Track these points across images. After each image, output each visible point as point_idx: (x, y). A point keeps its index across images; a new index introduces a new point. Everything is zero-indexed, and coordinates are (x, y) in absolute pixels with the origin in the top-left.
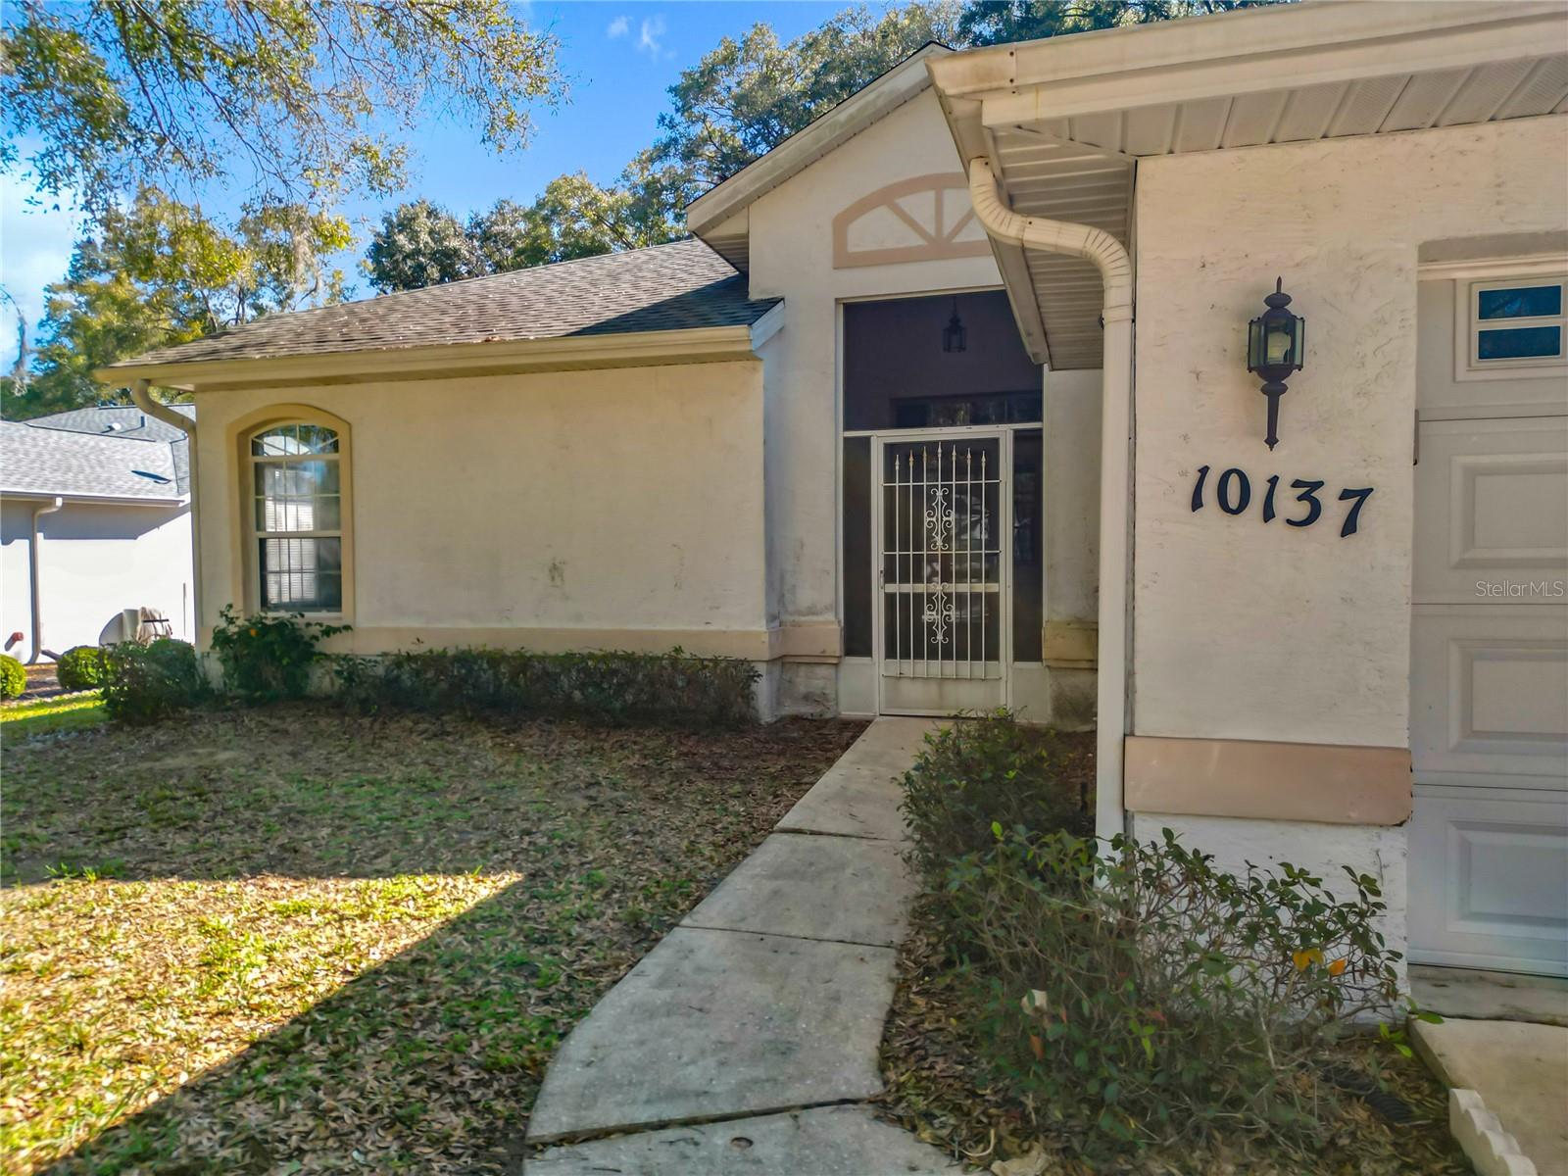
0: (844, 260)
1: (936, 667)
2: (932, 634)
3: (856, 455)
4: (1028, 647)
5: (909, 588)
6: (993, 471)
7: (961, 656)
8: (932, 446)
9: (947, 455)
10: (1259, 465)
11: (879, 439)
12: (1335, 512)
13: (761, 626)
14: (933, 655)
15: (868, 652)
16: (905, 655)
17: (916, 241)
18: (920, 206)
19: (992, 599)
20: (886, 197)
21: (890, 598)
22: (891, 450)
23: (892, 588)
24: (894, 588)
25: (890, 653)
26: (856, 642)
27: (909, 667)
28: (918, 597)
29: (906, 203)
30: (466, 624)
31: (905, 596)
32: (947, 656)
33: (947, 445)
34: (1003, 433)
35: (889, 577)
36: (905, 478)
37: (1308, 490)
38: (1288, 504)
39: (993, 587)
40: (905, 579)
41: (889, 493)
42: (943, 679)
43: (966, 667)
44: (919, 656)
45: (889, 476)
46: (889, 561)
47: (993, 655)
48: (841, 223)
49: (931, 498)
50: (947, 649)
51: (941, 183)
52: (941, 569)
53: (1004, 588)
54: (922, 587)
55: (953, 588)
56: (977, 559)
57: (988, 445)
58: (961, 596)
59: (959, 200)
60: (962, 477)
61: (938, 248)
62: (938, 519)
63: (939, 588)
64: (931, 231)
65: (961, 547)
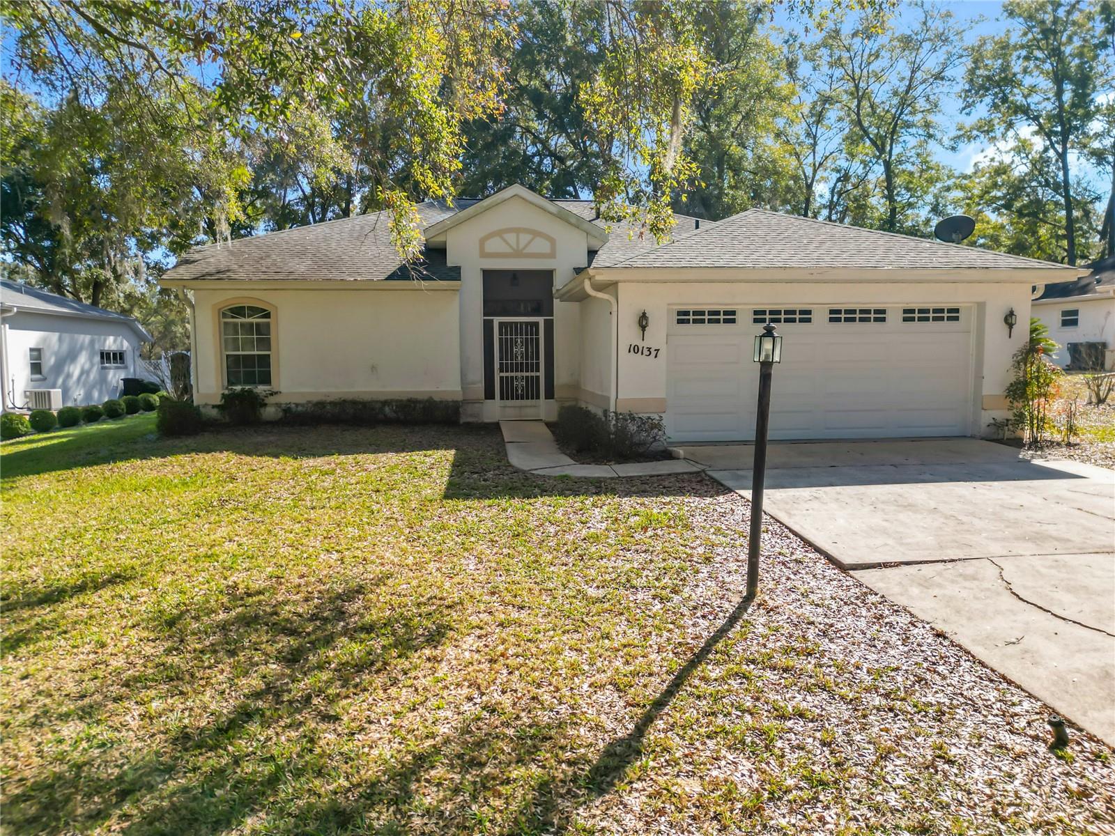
0: (484, 255)
1: (519, 402)
2: (517, 390)
3: (488, 326)
4: (550, 394)
5: (509, 374)
6: (537, 334)
7: (527, 398)
8: (516, 323)
9: (516, 328)
10: (641, 344)
11: (497, 320)
12: (654, 353)
13: (459, 388)
14: (517, 399)
15: (493, 397)
16: (508, 399)
17: (509, 250)
18: (511, 238)
19: (538, 377)
20: (500, 233)
21: (501, 378)
22: (501, 324)
23: (502, 374)
24: (504, 374)
25: (502, 398)
26: (489, 394)
27: (510, 403)
28: (512, 377)
29: (506, 236)
30: (333, 390)
31: (507, 377)
32: (522, 398)
33: (521, 323)
34: (540, 320)
35: (501, 371)
36: (506, 335)
37: (649, 349)
38: (646, 352)
39: (538, 374)
40: (507, 371)
41: (501, 340)
42: (521, 407)
43: (529, 402)
44: (512, 399)
45: (501, 334)
46: (501, 364)
47: (538, 397)
48: (482, 242)
49: (516, 342)
50: (522, 396)
51: (518, 231)
52: (520, 367)
53: (542, 374)
54: (514, 374)
55: (525, 374)
56: (532, 364)
57: (537, 324)
58: (527, 377)
59: (525, 238)
60: (527, 335)
61: (518, 254)
62: (519, 350)
63: (519, 374)
64: (515, 247)
65: (527, 359)
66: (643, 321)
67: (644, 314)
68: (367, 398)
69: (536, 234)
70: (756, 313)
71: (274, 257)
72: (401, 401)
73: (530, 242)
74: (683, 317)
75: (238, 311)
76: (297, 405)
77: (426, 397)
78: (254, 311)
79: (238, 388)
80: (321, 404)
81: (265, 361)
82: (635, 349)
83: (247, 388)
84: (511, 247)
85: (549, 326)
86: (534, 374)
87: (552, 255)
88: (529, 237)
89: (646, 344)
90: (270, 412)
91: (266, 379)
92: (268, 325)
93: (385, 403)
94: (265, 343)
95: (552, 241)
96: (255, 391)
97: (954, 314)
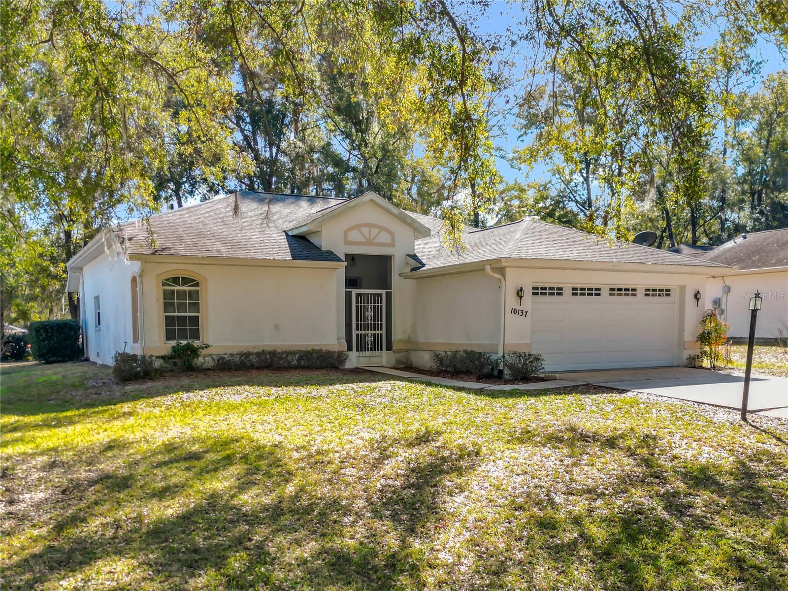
0: (347, 243)
1: (368, 353)
2: (368, 344)
3: (348, 296)
4: (389, 348)
5: (363, 332)
6: (381, 302)
7: (375, 350)
8: (368, 294)
9: (371, 297)
10: (518, 308)
11: (354, 292)
12: (525, 314)
14: (368, 350)
15: (353, 350)
16: (362, 351)
17: (364, 240)
18: (365, 230)
19: (381, 334)
20: (358, 227)
21: (357, 335)
22: (358, 295)
23: (358, 332)
25: (358, 350)
26: (350, 347)
27: (363, 353)
28: (365, 334)
29: (361, 229)
31: (362, 335)
32: (371, 350)
33: (371, 294)
34: (383, 292)
35: (357, 329)
36: (361, 303)
37: (522, 311)
38: (520, 313)
39: (381, 332)
40: (361, 330)
41: (357, 306)
42: (370, 357)
43: (375, 353)
44: (364, 350)
45: (357, 302)
46: (357, 325)
47: (381, 350)
48: (346, 233)
49: (368, 308)
50: (371, 348)
51: (370, 226)
52: (369, 327)
53: (384, 332)
54: (366, 332)
55: (373, 332)
56: (378, 325)
57: (380, 295)
58: (375, 334)
59: (375, 231)
60: (375, 303)
61: (370, 243)
62: (369, 314)
63: (370, 332)
64: (368, 238)
65: (374, 321)
67: (521, 288)
69: (382, 228)
70: (573, 289)
73: (378, 233)
74: (535, 291)
75: (175, 280)
77: (318, 348)
78: (186, 281)
81: (195, 321)
82: (514, 311)
83: (184, 342)
84: (366, 239)
85: (389, 295)
87: (392, 245)
88: (377, 231)
89: (521, 308)
90: (207, 361)
91: (196, 335)
92: (197, 291)
93: (288, 353)
94: (196, 306)
95: (392, 235)
96: (191, 344)
97: (668, 292)
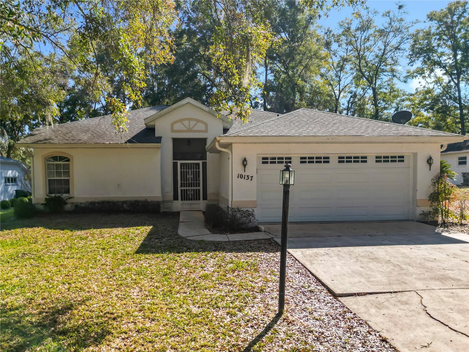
0: (173, 131)
1: (190, 202)
2: (189, 196)
3: (175, 165)
4: (205, 198)
5: (185, 188)
6: (199, 168)
7: (194, 200)
8: (189, 164)
9: (191, 166)
10: (244, 174)
11: (179, 162)
12: (250, 178)
13: (160, 195)
14: (189, 200)
15: (177, 200)
16: (184, 200)
17: (186, 129)
18: (186, 123)
19: (199, 190)
20: (181, 121)
21: (182, 190)
22: (181, 164)
23: (182, 188)
24: (183, 188)
25: (182, 200)
26: (176, 198)
27: (186, 202)
28: (187, 190)
29: (183, 122)
31: (184, 190)
33: (191, 164)
34: (200, 162)
35: (181, 186)
36: (184, 169)
37: (248, 176)
38: (246, 178)
39: (199, 188)
40: (184, 187)
41: (181, 172)
42: (191, 204)
43: (195, 202)
44: (187, 200)
45: (181, 169)
46: (181, 184)
47: (199, 199)
48: (172, 125)
49: (189, 173)
50: (192, 199)
51: (190, 119)
52: (191, 185)
53: (201, 188)
54: (187, 188)
55: (193, 188)
56: (196, 183)
57: (198, 164)
58: (194, 190)
59: (193, 123)
60: (194, 169)
61: (189, 130)
62: (190, 176)
63: (190, 188)
64: (188, 127)
65: (194, 181)
66: (244, 163)
67: (245, 159)
68: (115, 200)
69: (198, 121)
70: (301, 158)
71: (73, 132)
72: (131, 201)
73: (196, 124)
74: (265, 160)
75: (55, 158)
76: (81, 203)
77: (144, 199)
78: (61, 158)
79: (53, 195)
80: (93, 203)
81: (67, 182)
82: (241, 176)
83: (57, 195)
84: (187, 128)
85: (205, 165)
86: (197, 188)
87: (206, 131)
88: (195, 122)
89: (246, 174)
90: (68, 207)
91: (68, 191)
92: (69, 165)
93: (124, 202)
94: (67, 173)
95: (206, 125)
96: (62, 197)
97: (401, 159)
